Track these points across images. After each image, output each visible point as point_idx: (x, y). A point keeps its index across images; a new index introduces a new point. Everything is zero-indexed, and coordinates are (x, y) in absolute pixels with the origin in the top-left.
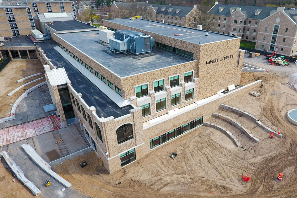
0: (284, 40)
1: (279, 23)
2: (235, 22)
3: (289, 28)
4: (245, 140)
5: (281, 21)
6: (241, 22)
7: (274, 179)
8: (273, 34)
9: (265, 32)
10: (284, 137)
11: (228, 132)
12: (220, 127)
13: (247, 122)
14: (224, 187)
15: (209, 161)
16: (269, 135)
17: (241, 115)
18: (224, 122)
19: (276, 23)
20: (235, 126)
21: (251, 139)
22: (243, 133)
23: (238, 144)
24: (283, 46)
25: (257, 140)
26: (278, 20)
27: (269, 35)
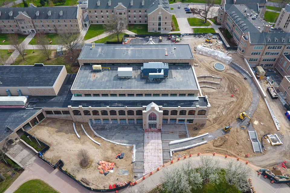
0: (166, 23)
1: (161, 15)
2: (120, 14)
3: (167, 17)
4: (215, 85)
5: (162, 13)
6: (125, 13)
7: (236, 91)
8: (158, 21)
9: (153, 21)
10: (224, 77)
11: (207, 86)
12: (203, 86)
13: (209, 79)
14: (232, 102)
15: (217, 99)
16: (220, 79)
17: (205, 77)
18: (202, 84)
19: (159, 15)
20: (207, 82)
21: (217, 84)
22: (212, 83)
23: (215, 88)
24: (165, 27)
25: (219, 83)
26: (160, 13)
27: (156, 22)
